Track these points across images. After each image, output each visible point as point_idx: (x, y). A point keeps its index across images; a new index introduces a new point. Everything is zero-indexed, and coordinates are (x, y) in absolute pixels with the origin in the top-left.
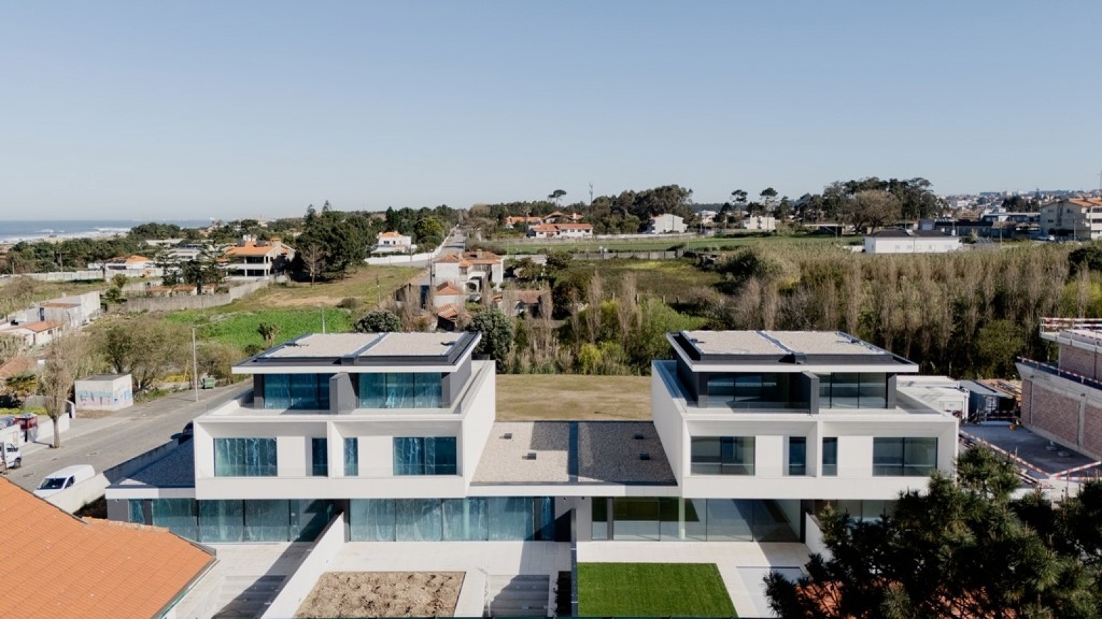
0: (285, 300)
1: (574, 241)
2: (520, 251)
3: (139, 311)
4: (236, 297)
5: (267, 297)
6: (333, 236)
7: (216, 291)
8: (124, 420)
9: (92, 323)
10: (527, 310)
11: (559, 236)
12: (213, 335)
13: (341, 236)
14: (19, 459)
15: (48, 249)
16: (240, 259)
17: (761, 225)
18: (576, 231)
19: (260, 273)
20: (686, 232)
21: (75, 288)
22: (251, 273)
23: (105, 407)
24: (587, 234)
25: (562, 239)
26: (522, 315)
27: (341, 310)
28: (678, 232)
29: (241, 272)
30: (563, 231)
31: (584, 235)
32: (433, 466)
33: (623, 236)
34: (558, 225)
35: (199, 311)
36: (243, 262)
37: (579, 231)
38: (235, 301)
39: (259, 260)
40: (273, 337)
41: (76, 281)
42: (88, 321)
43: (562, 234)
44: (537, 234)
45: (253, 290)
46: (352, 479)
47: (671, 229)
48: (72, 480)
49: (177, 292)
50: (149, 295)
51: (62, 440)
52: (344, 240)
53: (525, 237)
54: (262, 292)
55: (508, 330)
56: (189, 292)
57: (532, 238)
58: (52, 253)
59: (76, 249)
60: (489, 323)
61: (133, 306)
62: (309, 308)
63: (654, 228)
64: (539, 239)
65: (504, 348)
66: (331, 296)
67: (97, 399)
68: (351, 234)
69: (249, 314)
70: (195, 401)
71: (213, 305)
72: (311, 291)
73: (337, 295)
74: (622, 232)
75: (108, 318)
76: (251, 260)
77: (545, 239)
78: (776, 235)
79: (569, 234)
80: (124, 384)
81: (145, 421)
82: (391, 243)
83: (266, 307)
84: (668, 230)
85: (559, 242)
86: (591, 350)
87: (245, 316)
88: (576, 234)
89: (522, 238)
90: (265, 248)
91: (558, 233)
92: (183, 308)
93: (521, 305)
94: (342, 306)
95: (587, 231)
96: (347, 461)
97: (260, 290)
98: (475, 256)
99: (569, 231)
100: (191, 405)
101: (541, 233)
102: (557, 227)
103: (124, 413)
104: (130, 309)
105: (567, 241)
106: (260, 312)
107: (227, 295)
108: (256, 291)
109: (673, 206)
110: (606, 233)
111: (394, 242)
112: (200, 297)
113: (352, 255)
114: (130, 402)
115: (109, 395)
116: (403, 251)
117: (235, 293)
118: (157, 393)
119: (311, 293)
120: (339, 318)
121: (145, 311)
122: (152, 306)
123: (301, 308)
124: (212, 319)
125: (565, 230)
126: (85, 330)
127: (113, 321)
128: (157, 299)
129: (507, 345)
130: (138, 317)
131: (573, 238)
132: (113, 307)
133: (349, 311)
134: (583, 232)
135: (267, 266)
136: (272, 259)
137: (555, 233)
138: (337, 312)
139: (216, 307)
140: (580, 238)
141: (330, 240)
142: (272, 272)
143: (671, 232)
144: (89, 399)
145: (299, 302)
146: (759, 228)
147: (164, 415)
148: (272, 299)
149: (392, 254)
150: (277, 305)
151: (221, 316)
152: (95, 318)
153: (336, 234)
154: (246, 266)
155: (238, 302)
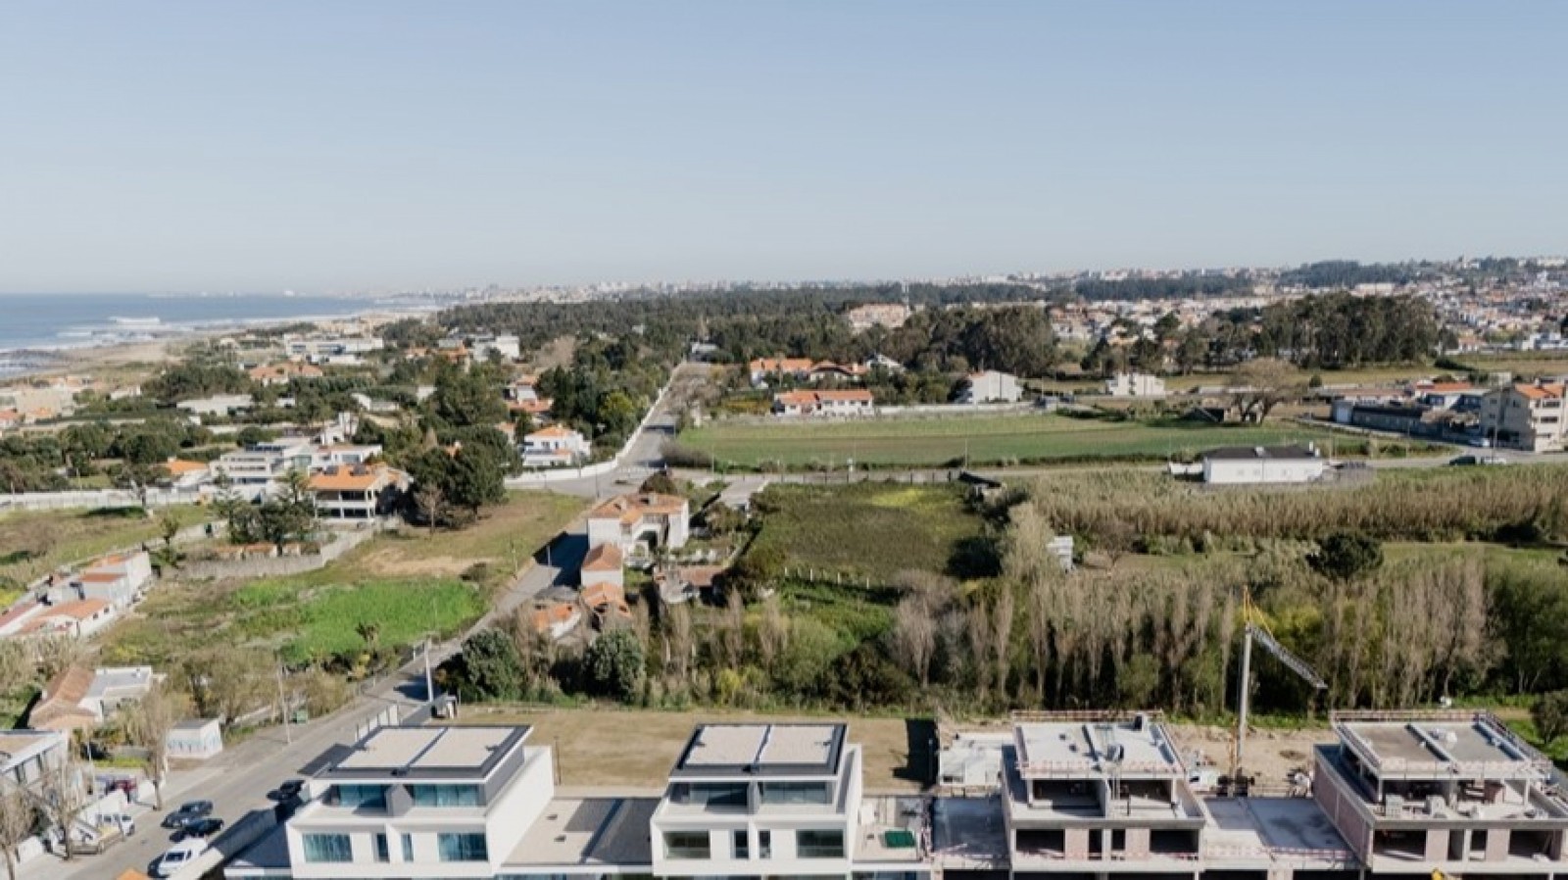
0: (397, 561)
1: (843, 420)
2: (735, 464)
3: (203, 577)
4: (331, 558)
5: (371, 555)
6: (457, 465)
7: (302, 552)
8: (217, 772)
9: (144, 598)
10: (697, 594)
11: (822, 412)
12: (303, 621)
13: (468, 466)
14: (132, 827)
15: (51, 447)
16: (331, 494)
17: (1135, 389)
18: (847, 403)
19: (362, 513)
20: (1019, 400)
21: (107, 528)
22: (349, 513)
23: (195, 755)
24: (864, 408)
25: (825, 417)
26: (691, 601)
27: (466, 584)
28: (1006, 401)
29: (335, 513)
30: (827, 403)
31: (860, 411)
32: (469, 853)
33: (922, 408)
34: (819, 393)
35: (282, 580)
36: (336, 499)
37: (852, 403)
38: (329, 564)
39: (359, 495)
40: (376, 636)
41: (104, 512)
42: (139, 596)
43: (825, 408)
44: (787, 408)
45: (353, 545)
46: (409, 864)
47: (997, 395)
48: (190, 854)
49: (251, 553)
50: (212, 558)
51: (164, 799)
52: (472, 471)
53: (769, 413)
54: (365, 547)
55: (635, 654)
56: (266, 552)
57: (779, 414)
58: (58, 452)
59: (90, 441)
60: (614, 646)
61: (194, 571)
62: (426, 579)
63: (971, 395)
64: (791, 417)
65: (631, 675)
66: (456, 557)
67: (186, 748)
68: (482, 462)
69: (349, 588)
70: (286, 743)
71: (300, 570)
72: (430, 546)
73: (464, 555)
74: (923, 401)
75: (163, 589)
76: (347, 495)
77: (797, 417)
78: (1133, 420)
79: (836, 408)
80: (212, 729)
81: (241, 773)
82: (552, 446)
83: (370, 576)
84: (991, 398)
85: (820, 422)
86: (732, 678)
87: (342, 592)
88: (848, 408)
89: (763, 414)
90: (366, 477)
91: (819, 407)
92: (261, 575)
93: (689, 588)
94: (465, 578)
95: (865, 403)
96: (405, 847)
97: (362, 543)
98: (646, 501)
99: (836, 403)
100: (284, 749)
101: (793, 407)
102: (817, 397)
103: (214, 762)
104: (192, 575)
105: (832, 420)
106: (362, 586)
107: (317, 557)
108: (357, 546)
109: (1020, 341)
110: (895, 403)
111: (557, 445)
112: (281, 560)
113: (483, 492)
114: (220, 747)
115: (198, 744)
116: (568, 462)
117: (329, 553)
118: (247, 730)
119: (430, 550)
120: (463, 597)
121: (212, 578)
122: (220, 572)
123: (416, 579)
124: (300, 596)
125: (828, 402)
126: (137, 610)
127: (172, 594)
128: (226, 562)
129: (635, 671)
130: (202, 587)
131: (842, 414)
132: (168, 572)
133: (476, 586)
134: (858, 405)
135: (370, 504)
136: (377, 493)
137: (815, 407)
138: (461, 587)
139: (305, 573)
140: (852, 415)
141: (453, 471)
142: (378, 511)
143: (997, 401)
144: (178, 748)
145: (414, 567)
146: (1132, 393)
147: (256, 765)
148: (377, 559)
149: (553, 466)
150: (385, 570)
151: (312, 591)
152: (147, 589)
153: (461, 462)
154: (341, 504)
155: (333, 566)
